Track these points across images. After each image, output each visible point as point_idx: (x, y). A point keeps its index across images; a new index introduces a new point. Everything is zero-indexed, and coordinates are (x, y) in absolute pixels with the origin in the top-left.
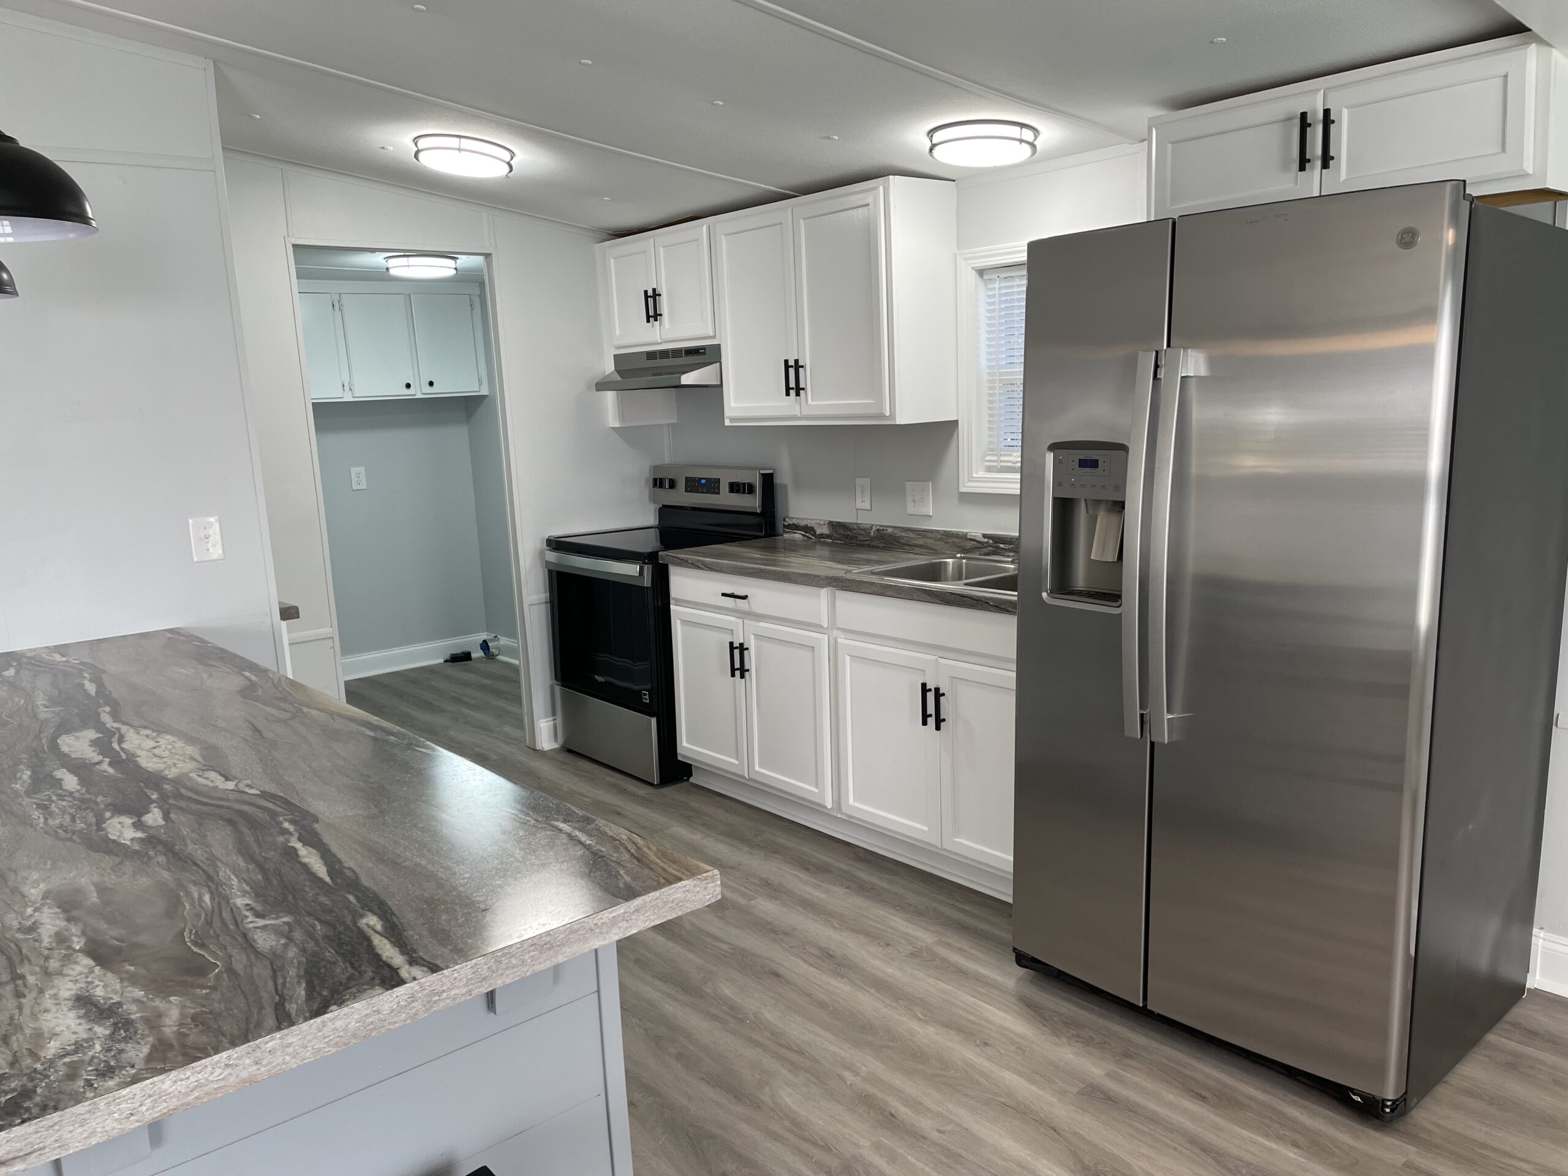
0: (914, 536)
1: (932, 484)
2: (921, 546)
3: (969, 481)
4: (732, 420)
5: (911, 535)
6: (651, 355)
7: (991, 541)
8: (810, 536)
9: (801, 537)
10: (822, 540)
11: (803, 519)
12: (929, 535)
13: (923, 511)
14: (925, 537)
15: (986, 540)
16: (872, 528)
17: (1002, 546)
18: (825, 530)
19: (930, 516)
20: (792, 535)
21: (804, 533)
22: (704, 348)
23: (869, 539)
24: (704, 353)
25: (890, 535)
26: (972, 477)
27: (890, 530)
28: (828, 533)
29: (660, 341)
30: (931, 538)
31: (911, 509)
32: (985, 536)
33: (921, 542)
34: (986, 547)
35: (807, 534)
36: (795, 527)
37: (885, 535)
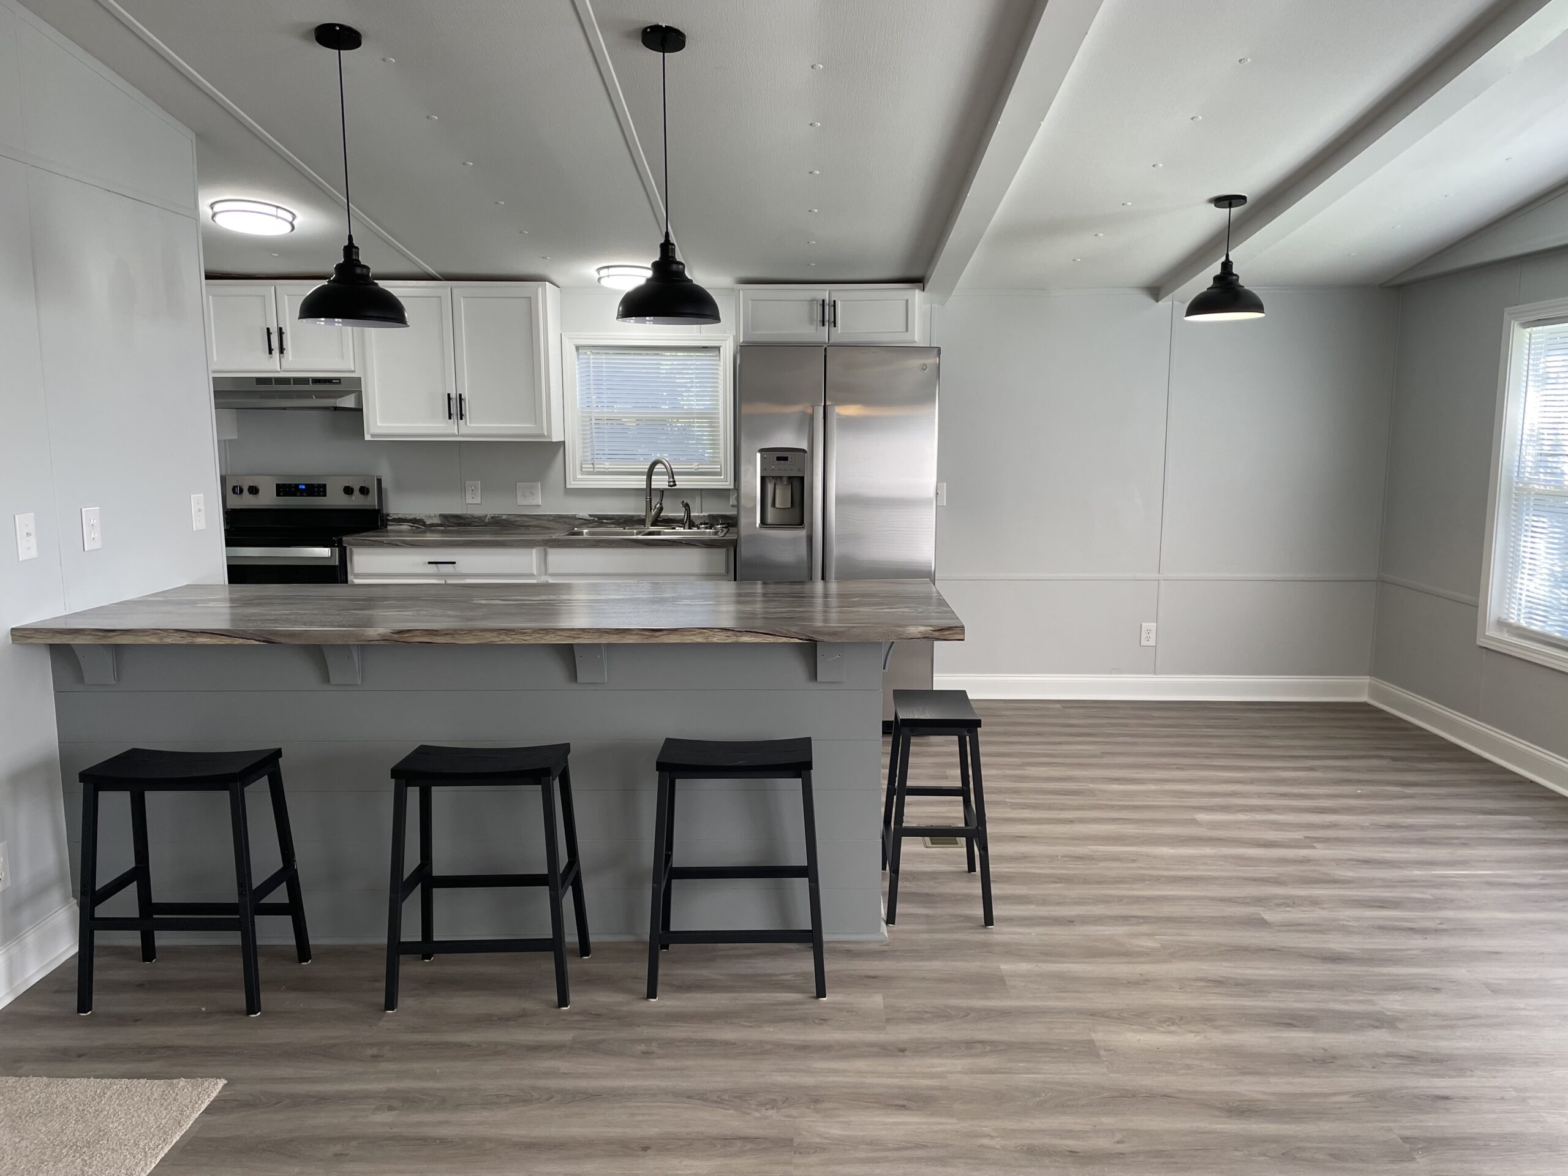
0: (528, 519)
1: (541, 484)
2: (535, 526)
3: (574, 480)
4: (372, 436)
5: (526, 519)
6: (261, 381)
7: (596, 519)
8: (419, 526)
9: (409, 527)
10: (433, 528)
11: (411, 514)
12: (544, 518)
13: (534, 503)
14: (539, 519)
15: (592, 518)
16: (486, 516)
17: (605, 521)
18: (437, 521)
19: (540, 505)
20: (397, 527)
21: (411, 525)
22: (339, 379)
23: (483, 524)
24: (340, 383)
25: (505, 520)
26: (576, 478)
27: (504, 517)
28: (439, 522)
29: (279, 370)
30: (544, 520)
31: (521, 501)
32: (590, 516)
33: (535, 523)
34: (592, 523)
35: (415, 525)
36: (400, 521)
37: (500, 520)
